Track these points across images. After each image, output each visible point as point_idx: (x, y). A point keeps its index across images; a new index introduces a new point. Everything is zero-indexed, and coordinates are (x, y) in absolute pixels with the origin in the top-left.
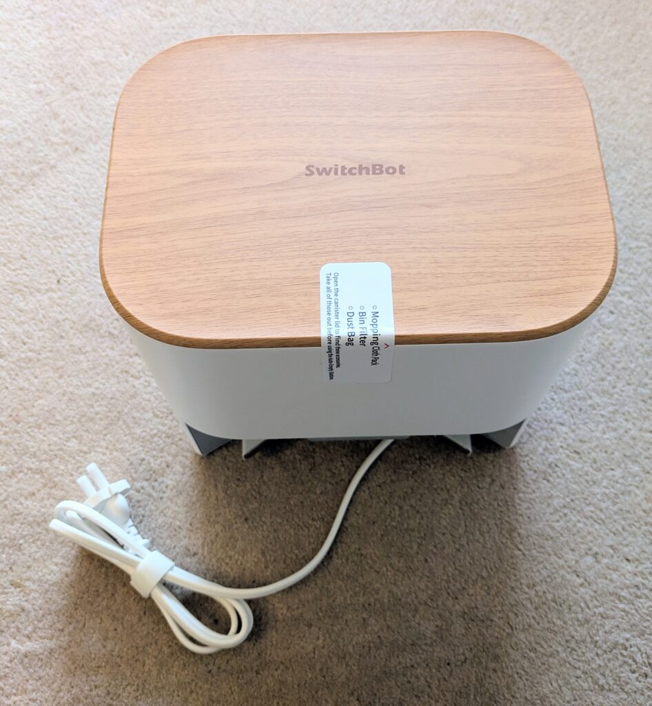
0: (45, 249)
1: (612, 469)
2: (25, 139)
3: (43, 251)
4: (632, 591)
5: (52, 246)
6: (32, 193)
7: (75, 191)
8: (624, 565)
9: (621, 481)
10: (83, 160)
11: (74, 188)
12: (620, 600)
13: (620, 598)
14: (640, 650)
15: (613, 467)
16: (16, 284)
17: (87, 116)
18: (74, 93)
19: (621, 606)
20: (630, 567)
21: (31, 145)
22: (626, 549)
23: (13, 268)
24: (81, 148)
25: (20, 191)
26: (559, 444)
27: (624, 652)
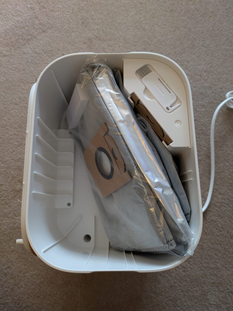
0: (32, 67)
1: (220, 164)
2: (26, 26)
3: (31, 68)
4: (220, 204)
5: (34, 67)
6: (28, 46)
7: (43, 47)
8: (218, 195)
9: (222, 168)
10: (46, 35)
11: (42, 46)
12: (216, 207)
13: (216, 206)
14: (220, 223)
15: (220, 163)
16: (21, 79)
17: (48, 19)
18: (44, 10)
19: (216, 208)
20: (220, 196)
21: (28, 28)
22: (220, 190)
23: (21, 73)
24: (45, 31)
25: (24, 46)
26: (203, 153)
27: (215, 223)
